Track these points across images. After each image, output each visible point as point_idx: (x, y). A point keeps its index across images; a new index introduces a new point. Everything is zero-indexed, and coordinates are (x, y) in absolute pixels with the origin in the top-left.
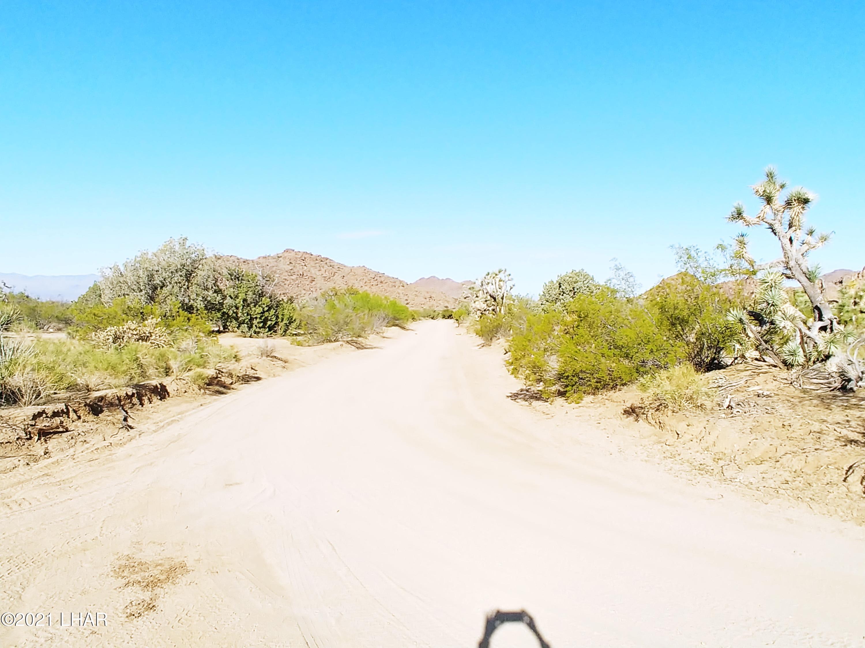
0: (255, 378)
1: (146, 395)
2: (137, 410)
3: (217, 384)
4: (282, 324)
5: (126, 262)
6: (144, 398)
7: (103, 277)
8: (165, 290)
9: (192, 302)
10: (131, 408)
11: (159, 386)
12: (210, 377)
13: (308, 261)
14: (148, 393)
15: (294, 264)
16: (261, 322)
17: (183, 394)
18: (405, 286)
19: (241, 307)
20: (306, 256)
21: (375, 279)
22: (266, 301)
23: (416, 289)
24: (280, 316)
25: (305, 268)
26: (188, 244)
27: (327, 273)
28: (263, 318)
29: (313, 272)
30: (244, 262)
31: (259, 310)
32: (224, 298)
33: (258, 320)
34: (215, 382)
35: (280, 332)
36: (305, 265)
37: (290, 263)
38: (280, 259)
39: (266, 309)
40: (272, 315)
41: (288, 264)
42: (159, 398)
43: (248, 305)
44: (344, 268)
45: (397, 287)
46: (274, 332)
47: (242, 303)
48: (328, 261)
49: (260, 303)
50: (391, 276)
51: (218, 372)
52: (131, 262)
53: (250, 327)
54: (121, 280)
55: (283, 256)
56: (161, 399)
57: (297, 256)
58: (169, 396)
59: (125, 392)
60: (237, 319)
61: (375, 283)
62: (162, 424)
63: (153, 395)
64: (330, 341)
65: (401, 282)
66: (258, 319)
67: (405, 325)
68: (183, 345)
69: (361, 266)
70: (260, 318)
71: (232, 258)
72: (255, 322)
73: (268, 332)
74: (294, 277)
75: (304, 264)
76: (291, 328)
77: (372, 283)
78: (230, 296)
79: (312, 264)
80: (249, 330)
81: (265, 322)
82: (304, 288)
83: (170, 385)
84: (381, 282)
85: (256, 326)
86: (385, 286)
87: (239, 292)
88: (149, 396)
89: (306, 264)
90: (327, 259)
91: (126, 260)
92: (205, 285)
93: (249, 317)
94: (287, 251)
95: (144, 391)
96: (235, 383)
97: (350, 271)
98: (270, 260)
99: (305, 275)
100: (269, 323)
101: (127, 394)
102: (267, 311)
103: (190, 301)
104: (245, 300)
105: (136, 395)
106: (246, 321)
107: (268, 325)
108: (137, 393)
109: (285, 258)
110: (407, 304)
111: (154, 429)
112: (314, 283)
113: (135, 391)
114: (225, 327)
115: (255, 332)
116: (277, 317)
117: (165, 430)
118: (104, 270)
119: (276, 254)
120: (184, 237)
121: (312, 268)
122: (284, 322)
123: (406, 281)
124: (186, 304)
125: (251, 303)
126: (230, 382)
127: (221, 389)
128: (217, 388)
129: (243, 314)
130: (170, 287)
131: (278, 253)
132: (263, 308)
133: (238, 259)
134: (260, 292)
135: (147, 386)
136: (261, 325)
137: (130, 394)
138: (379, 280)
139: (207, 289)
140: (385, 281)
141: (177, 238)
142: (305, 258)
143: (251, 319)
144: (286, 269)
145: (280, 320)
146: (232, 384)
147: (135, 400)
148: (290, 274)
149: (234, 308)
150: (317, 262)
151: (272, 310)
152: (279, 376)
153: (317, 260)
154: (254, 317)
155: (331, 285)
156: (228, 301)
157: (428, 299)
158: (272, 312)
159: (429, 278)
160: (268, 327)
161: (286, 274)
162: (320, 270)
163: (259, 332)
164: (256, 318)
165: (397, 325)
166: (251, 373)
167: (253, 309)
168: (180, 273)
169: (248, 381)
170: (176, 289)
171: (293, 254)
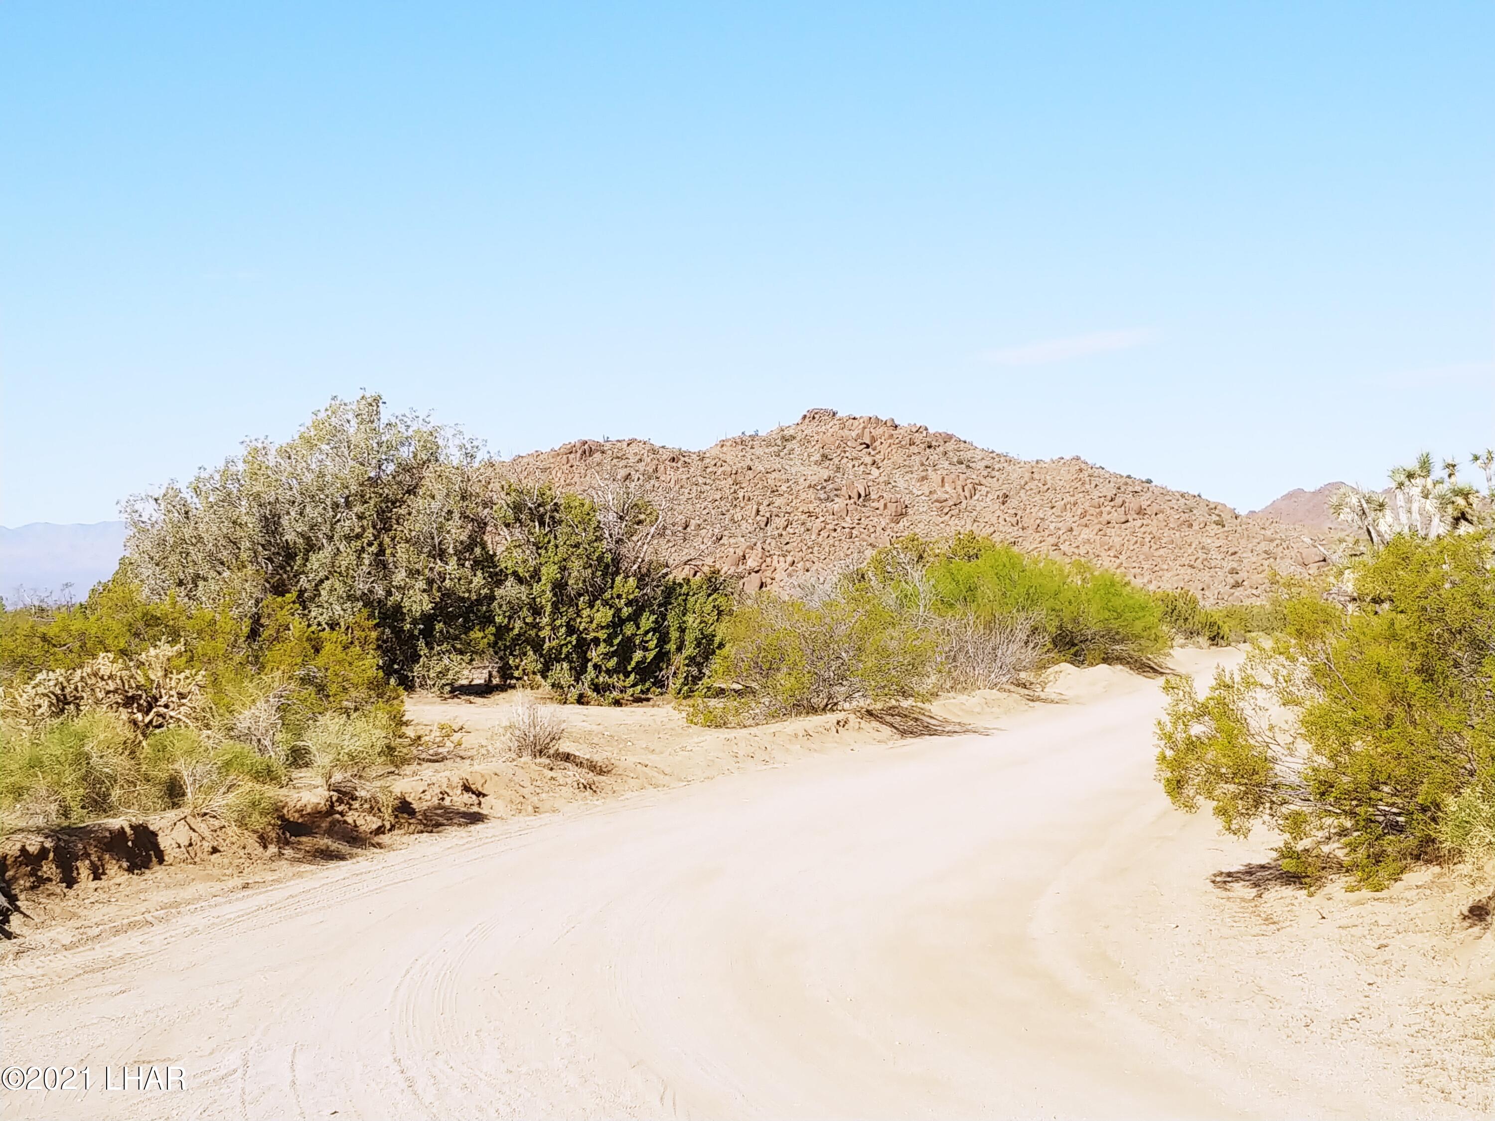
0: (464, 815)
1: (87, 855)
2: (49, 895)
3: (330, 832)
4: (679, 660)
5: (198, 479)
6: (79, 864)
7: (135, 524)
8: (316, 561)
9: (397, 596)
10: (32, 888)
11: (128, 830)
12: (309, 810)
13: (884, 449)
14: (92, 850)
15: (836, 461)
16: (613, 654)
17: (205, 856)
18: (1230, 524)
19: (548, 609)
20: (877, 432)
21: (1118, 501)
22: (625, 586)
23: (1268, 533)
24: (674, 635)
25: (875, 472)
26: (386, 416)
27: (947, 487)
28: (616, 642)
29: (901, 484)
30: (673, 460)
31: (603, 615)
32: (497, 578)
33: (603, 648)
34: (324, 825)
35: (674, 684)
36: (874, 463)
37: (825, 457)
38: (789, 445)
39: (626, 611)
40: (647, 632)
41: (816, 463)
42: (125, 865)
43: (572, 602)
44: (1009, 468)
45: (1196, 527)
46: (654, 684)
47: (549, 594)
48: (950, 446)
49: (607, 595)
50: (1173, 487)
51: (335, 795)
52: (212, 477)
53: (579, 673)
54: (188, 532)
55: (800, 436)
56: (130, 870)
57: (846, 432)
58: (161, 861)
59: (18, 846)
60: (537, 646)
61: (1117, 516)
62: (96, 931)
63: (107, 857)
64: (813, 710)
65: (1212, 509)
66: (602, 645)
67: (1160, 660)
68: (244, 719)
69: (1067, 457)
70: (609, 641)
71: (634, 448)
72: (594, 655)
73: (633, 686)
74: (839, 504)
75: (868, 460)
76: (707, 673)
77: (1105, 517)
78: (515, 573)
79: (898, 457)
80: (577, 680)
81: (625, 650)
82: (872, 540)
83: (168, 832)
84: (1141, 512)
85: (596, 666)
86: (1154, 525)
87: (543, 560)
88: (94, 858)
89: (878, 458)
90: (947, 438)
91: (196, 472)
92: (437, 541)
93: (574, 639)
94: (813, 416)
95: (80, 846)
96: (390, 830)
97: (1027, 476)
98: (759, 451)
99: (873, 496)
100: (638, 655)
101: (23, 850)
102: (629, 618)
103: (389, 593)
104: (559, 586)
105: (51, 855)
106: (565, 650)
107: (633, 664)
108: (56, 849)
109: (807, 440)
110: (1237, 585)
111: (67, 942)
112: (904, 522)
113: (48, 844)
114: (505, 672)
115: (596, 688)
116: (663, 639)
117: (97, 947)
118: (139, 506)
119: (775, 427)
120: (370, 393)
121: (897, 474)
122: (686, 652)
123: (1230, 505)
124: (380, 601)
125: (580, 595)
126: (374, 827)
127: (334, 845)
128: (325, 842)
129: (554, 629)
130: (328, 550)
131: (785, 424)
132: (619, 610)
133: (654, 451)
134: (608, 557)
135: (91, 832)
136: (612, 663)
137: (33, 849)
138: (1133, 503)
139: (441, 554)
140: (1155, 508)
141: (351, 396)
142: (874, 439)
143: (582, 646)
144: (813, 480)
145: (672, 646)
146: (380, 831)
147: (49, 869)
148: (823, 496)
149: (525, 612)
150: (914, 449)
151: (646, 614)
152: (555, 811)
153: (912, 443)
154: (589, 637)
155: (963, 525)
156: (510, 590)
157: (1313, 569)
158: (647, 621)
159: (1320, 491)
160: (638, 669)
161: (811, 494)
162: (924, 478)
163: (608, 688)
164: (596, 641)
165: (1120, 660)
166: (460, 800)
167: (585, 613)
168: (358, 508)
169: (439, 825)
170: (347, 559)
171: (832, 427)
